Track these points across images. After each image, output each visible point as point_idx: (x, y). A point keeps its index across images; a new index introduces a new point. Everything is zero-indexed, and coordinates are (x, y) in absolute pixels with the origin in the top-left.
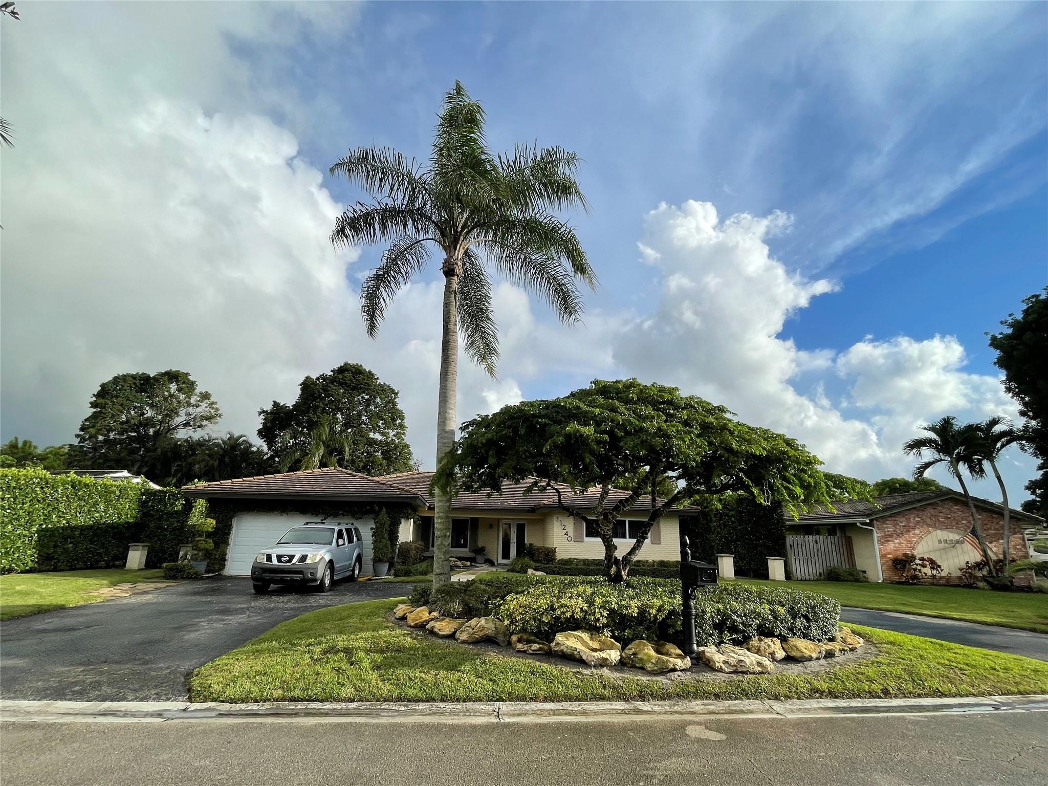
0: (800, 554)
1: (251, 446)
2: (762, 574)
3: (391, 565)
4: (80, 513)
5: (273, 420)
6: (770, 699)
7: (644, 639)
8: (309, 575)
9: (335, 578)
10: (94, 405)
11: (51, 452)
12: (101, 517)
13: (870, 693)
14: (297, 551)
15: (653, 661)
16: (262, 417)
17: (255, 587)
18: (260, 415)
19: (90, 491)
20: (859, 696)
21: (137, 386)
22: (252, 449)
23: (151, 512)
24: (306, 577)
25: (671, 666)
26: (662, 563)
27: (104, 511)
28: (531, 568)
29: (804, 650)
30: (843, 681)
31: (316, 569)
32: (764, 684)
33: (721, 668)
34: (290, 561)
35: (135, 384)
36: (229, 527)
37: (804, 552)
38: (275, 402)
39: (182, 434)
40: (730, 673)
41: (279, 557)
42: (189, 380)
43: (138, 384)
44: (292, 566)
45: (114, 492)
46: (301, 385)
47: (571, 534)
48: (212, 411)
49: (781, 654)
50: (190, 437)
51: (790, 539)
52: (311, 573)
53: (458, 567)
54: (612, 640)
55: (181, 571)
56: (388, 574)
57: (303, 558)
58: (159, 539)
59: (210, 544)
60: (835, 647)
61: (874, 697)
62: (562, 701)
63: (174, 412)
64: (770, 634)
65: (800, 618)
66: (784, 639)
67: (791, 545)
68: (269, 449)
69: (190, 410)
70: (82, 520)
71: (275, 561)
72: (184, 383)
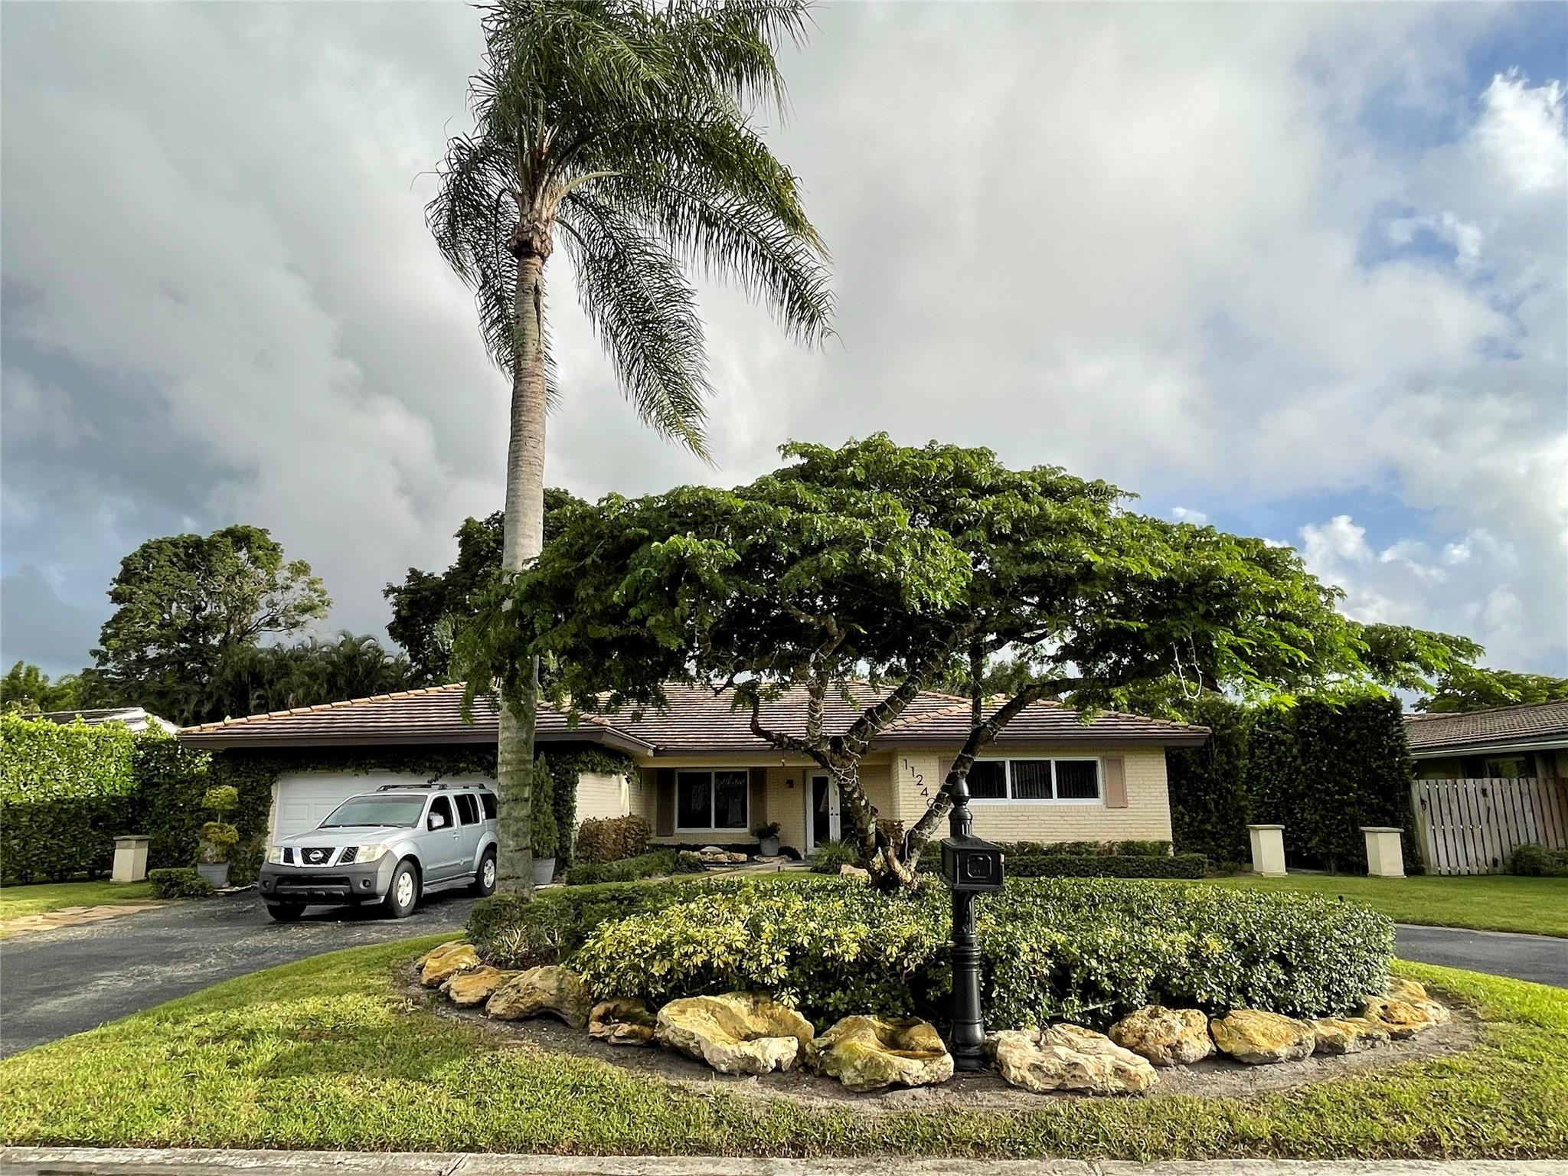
0: (1448, 820)
1: (381, 653)
2: (1355, 864)
3: (562, 863)
4: (25, 785)
5: (412, 604)
6: (1114, 1157)
7: (867, 1012)
8: (362, 886)
9: (426, 890)
10: (117, 597)
11: (69, 685)
12: (66, 789)
13: (1386, 1143)
14: (339, 841)
15: (858, 1063)
16: (391, 598)
17: (272, 910)
18: (387, 596)
19: (39, 745)
20: (1354, 1152)
21: (181, 559)
22: (386, 660)
23: (156, 780)
24: (355, 890)
25: (894, 1076)
26: (1128, 847)
27: (70, 780)
28: (847, 861)
29: (1259, 1039)
30: (1320, 1116)
31: (374, 874)
32: (1112, 1120)
33: (1024, 1082)
34: (325, 860)
35: (176, 555)
36: (267, 801)
37: (1456, 813)
38: (413, 571)
39: (266, 641)
40: (1046, 1092)
41: (306, 852)
42: (266, 541)
43: (182, 555)
44: (333, 870)
45: (84, 746)
46: (458, 536)
47: (934, 792)
48: (315, 595)
49: (1198, 1047)
50: (278, 645)
51: (1419, 789)
52: (364, 882)
53: (720, 864)
54: (799, 1015)
55: (177, 884)
56: (553, 881)
57: (350, 854)
58: (173, 828)
59: (231, 833)
60: (1346, 1029)
61: (1394, 1156)
62: (611, 1153)
63: (246, 603)
64: (1183, 1001)
65: (1266, 961)
66: (1216, 1012)
67: (1423, 802)
68: (414, 658)
69: (277, 596)
70: (31, 795)
71: (298, 861)
72: (259, 548)
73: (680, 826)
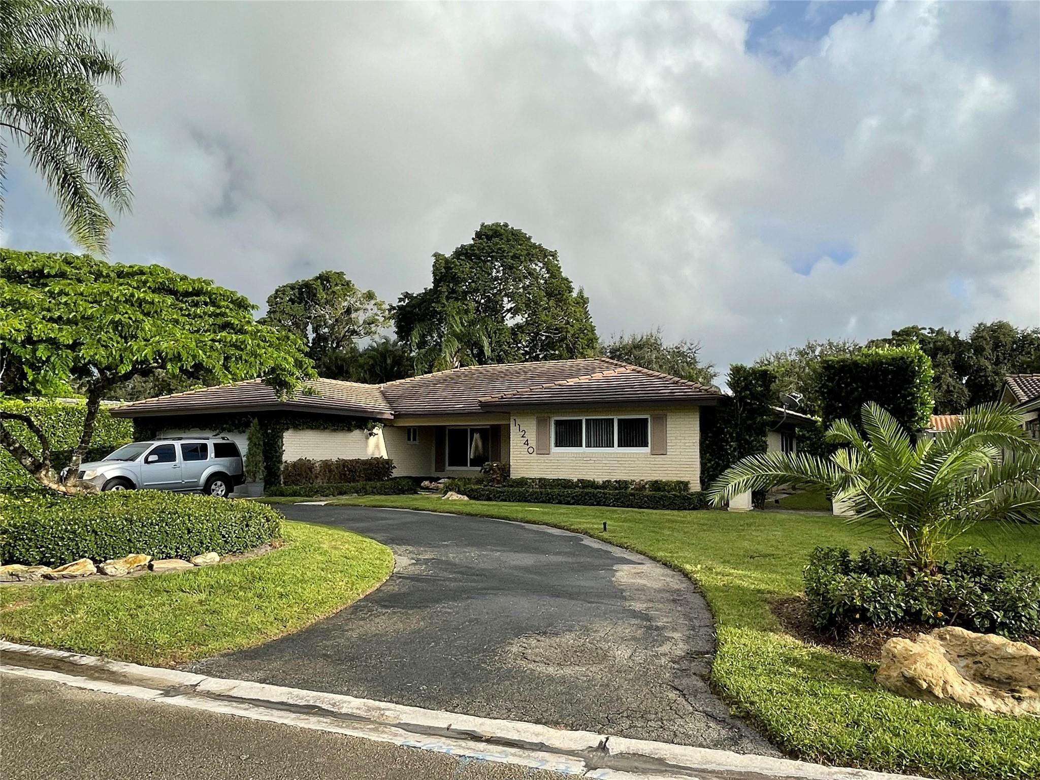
35: (294, 294)
38: (404, 294)
47: (533, 443)
56: (263, 495)
73: (449, 465)
